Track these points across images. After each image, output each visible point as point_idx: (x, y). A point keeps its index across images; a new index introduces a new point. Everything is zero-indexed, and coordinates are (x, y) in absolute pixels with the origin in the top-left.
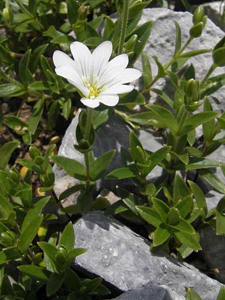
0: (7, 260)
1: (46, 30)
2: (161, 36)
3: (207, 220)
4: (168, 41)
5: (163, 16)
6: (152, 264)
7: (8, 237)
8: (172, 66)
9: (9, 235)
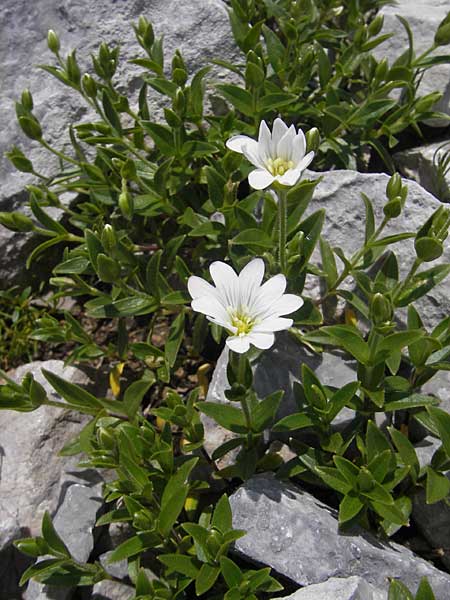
0: (144, 547)
1: (182, 213)
2: (347, 212)
3: (419, 480)
4: (358, 218)
5: (349, 182)
6: (339, 546)
7: (143, 517)
8: (365, 256)
9: (144, 514)
